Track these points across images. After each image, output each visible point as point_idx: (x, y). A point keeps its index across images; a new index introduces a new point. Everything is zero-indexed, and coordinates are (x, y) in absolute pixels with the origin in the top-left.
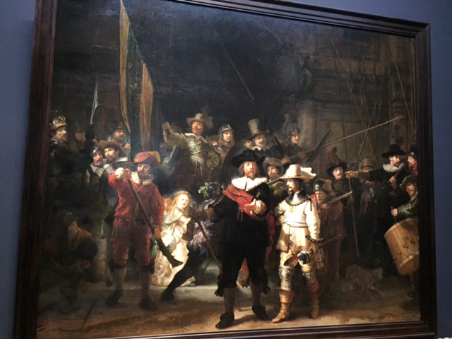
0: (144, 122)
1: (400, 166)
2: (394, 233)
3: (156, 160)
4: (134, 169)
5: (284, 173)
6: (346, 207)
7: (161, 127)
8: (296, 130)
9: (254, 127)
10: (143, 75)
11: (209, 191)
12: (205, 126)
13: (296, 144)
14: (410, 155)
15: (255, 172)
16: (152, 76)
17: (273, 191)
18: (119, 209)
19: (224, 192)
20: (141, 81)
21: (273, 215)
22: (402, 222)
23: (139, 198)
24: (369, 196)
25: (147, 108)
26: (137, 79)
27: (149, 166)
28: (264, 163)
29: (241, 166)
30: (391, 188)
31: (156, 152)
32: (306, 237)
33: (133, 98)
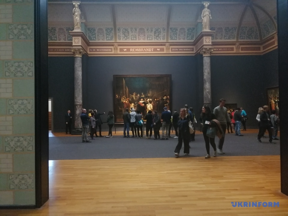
1: (166, 98)
3: (129, 99)
6: (157, 105)
7: (129, 95)
9: (142, 94)
11: (136, 103)
12: (135, 94)
14: (168, 96)
15: (143, 100)
17: (146, 103)
18: (125, 106)
19: (139, 103)
20: (127, 89)
21: (146, 106)
23: (127, 104)
24: (161, 103)
30: (165, 101)
33: (126, 91)
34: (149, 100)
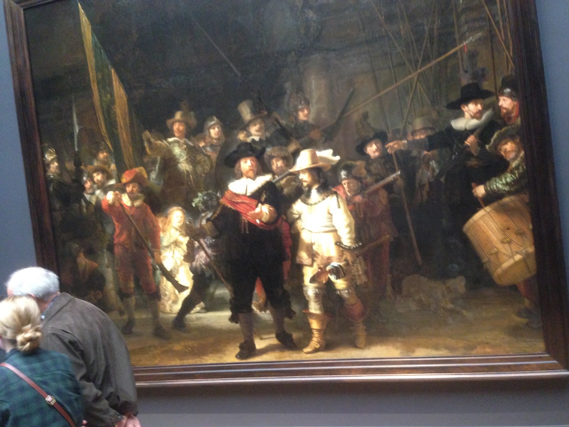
0: (124, 136)
1: (484, 117)
2: (481, 222)
3: (142, 177)
4: (123, 191)
5: (294, 163)
6: (392, 195)
7: (141, 137)
8: (303, 102)
9: (246, 111)
10: (114, 83)
11: (204, 203)
12: (187, 124)
13: (305, 122)
14: (503, 94)
15: (255, 169)
16: (122, 80)
17: (282, 189)
18: (117, 236)
19: (222, 200)
20: (113, 90)
21: (287, 221)
22: (495, 204)
23: (133, 221)
24: (429, 173)
25: (124, 119)
26: (108, 89)
27: (137, 185)
28: (265, 156)
29: (237, 166)
30: (470, 155)
31: (142, 168)
32: (336, 244)
33: (109, 112)
34: (314, 158)
